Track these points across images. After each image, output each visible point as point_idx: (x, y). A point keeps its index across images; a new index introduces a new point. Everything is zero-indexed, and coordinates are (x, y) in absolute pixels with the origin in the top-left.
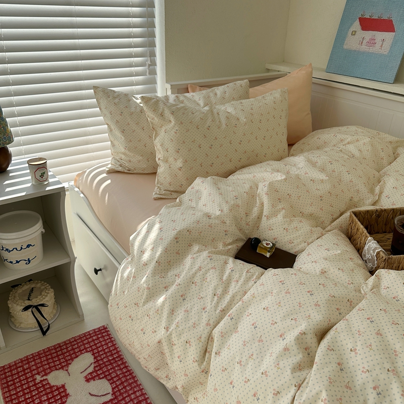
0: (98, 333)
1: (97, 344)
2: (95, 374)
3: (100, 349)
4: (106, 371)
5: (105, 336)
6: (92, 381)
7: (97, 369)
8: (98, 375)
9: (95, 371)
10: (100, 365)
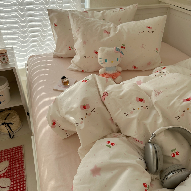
0: (16, 149)
1: (14, 156)
2: (5, 174)
3: (14, 159)
4: (12, 174)
5: (20, 152)
6: (3, 178)
7: (8, 171)
8: (7, 175)
9: (7, 172)
10: (10, 169)
